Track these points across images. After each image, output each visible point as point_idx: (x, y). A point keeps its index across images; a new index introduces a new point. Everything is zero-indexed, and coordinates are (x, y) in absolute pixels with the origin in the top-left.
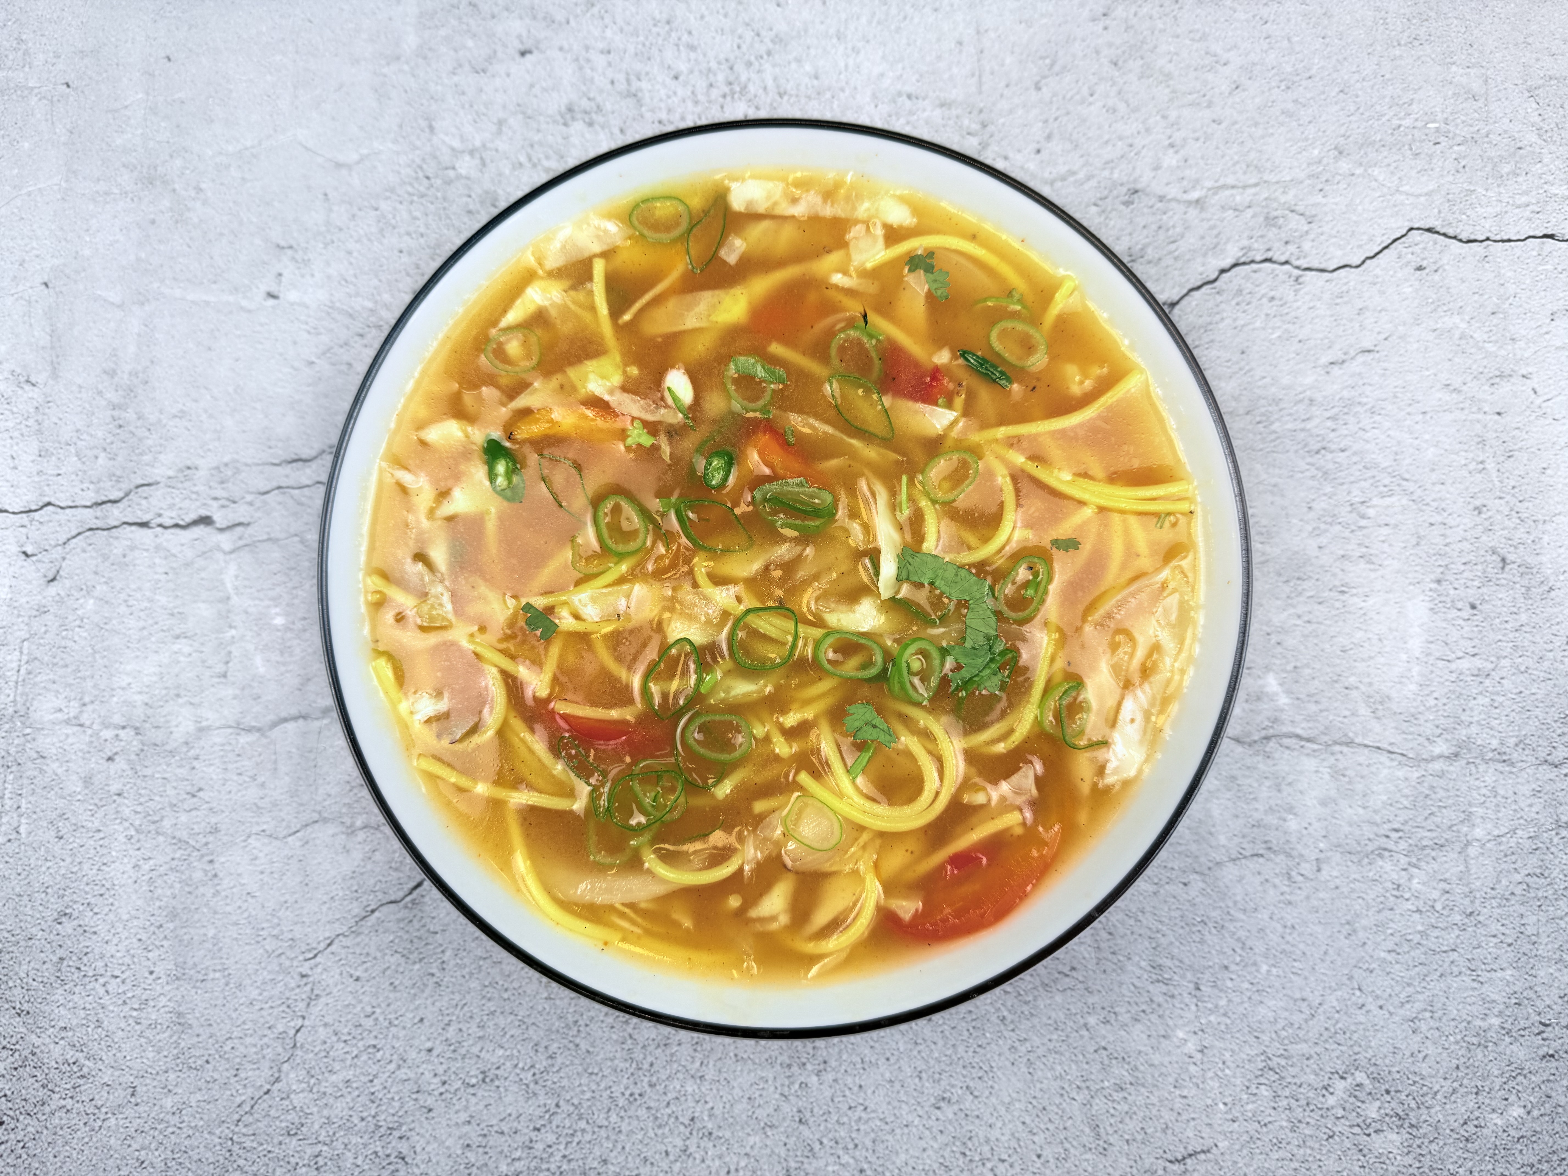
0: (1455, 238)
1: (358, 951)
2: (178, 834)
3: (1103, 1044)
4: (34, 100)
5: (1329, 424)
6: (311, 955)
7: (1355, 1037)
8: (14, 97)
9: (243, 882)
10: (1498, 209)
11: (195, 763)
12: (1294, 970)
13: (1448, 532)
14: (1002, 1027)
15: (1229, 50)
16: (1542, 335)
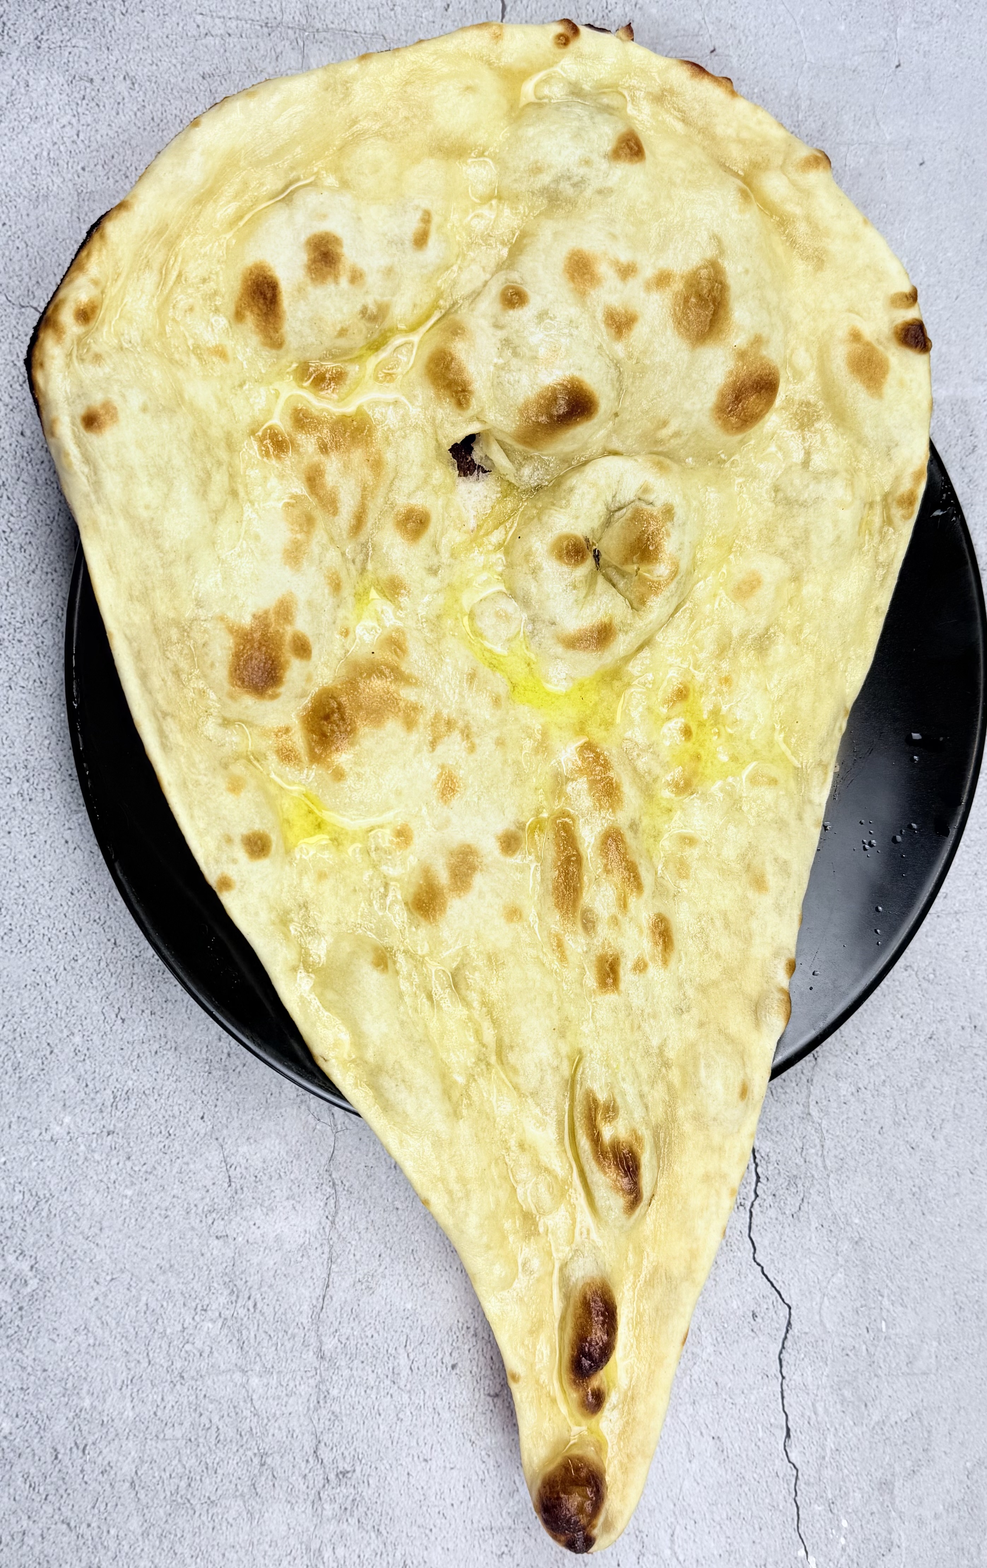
0: (783, 1347)
3: (55, 1051)
4: (884, 33)
7: (69, 1277)
8: (887, 14)
10: (811, 1387)
12: (128, 1220)
15: (946, 1140)
16: (699, 1428)
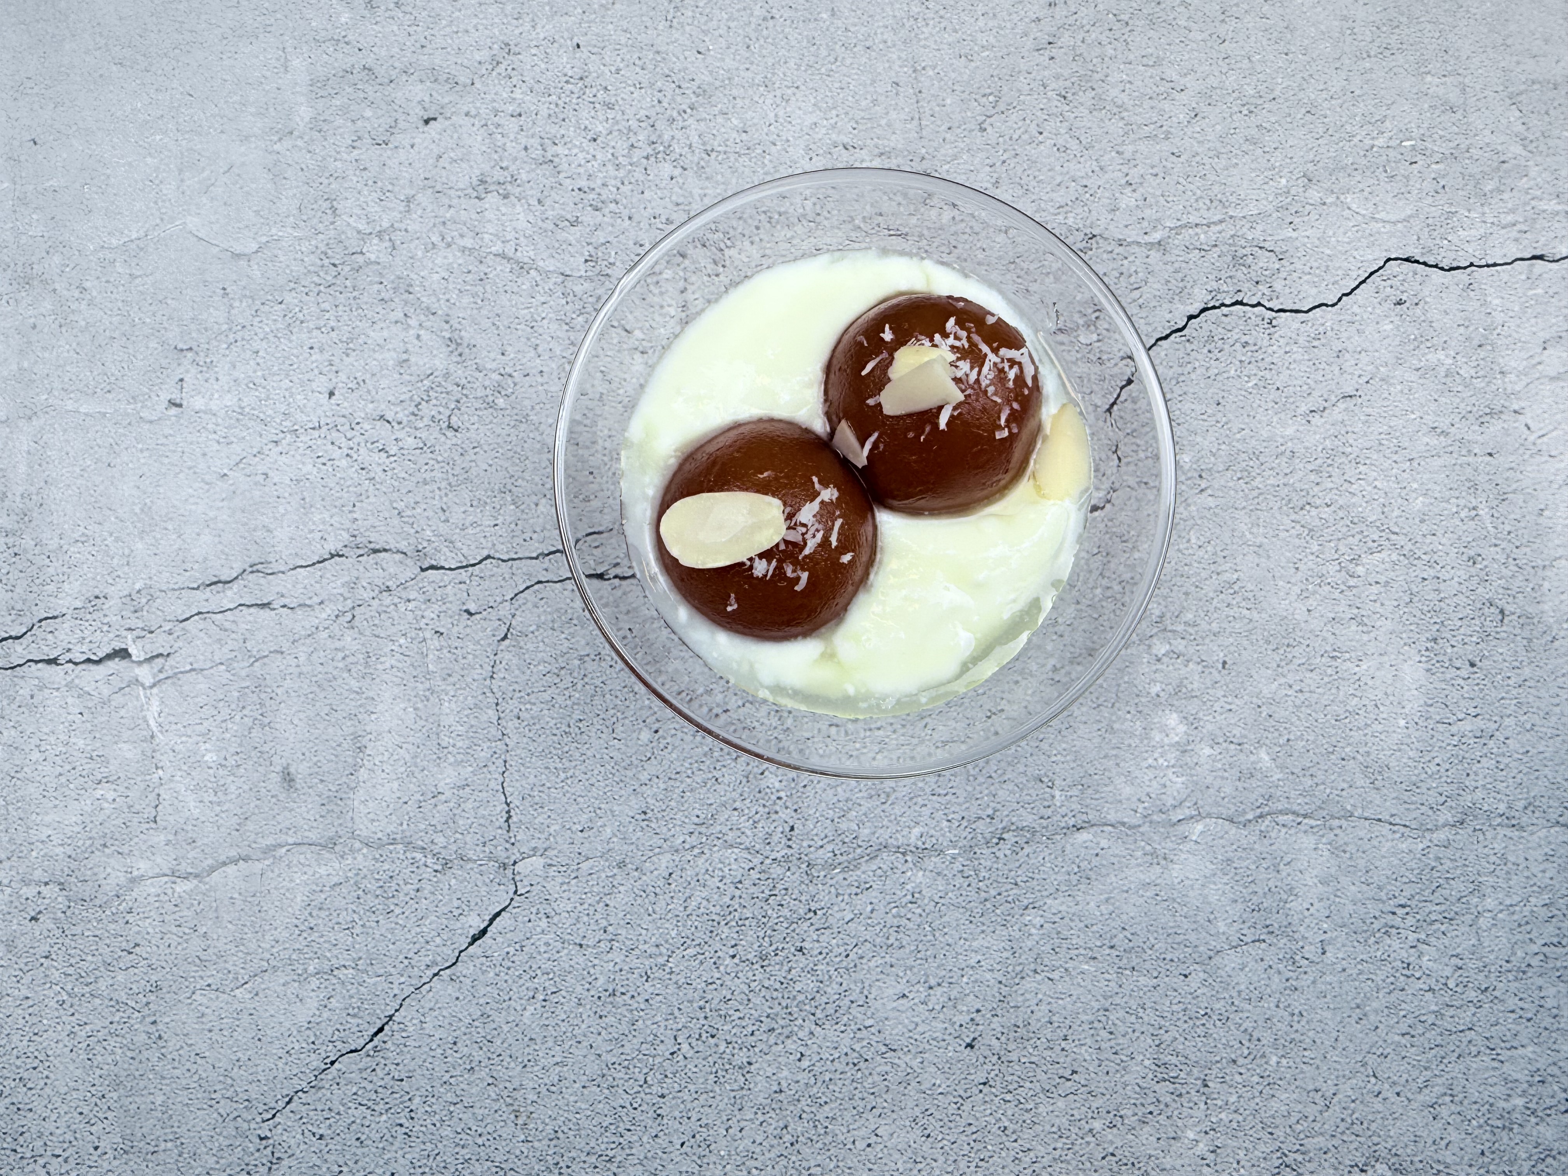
0: (1436, 266)
1: (319, 1108)
2: (115, 996)
3: (1111, 1150)
5: (1313, 477)
6: (270, 1116)
9: (190, 1042)
10: (1482, 231)
11: (129, 917)
12: (1304, 1060)
13: (1442, 586)
14: (1004, 1138)
15: (1186, 75)
16: (1534, 366)
